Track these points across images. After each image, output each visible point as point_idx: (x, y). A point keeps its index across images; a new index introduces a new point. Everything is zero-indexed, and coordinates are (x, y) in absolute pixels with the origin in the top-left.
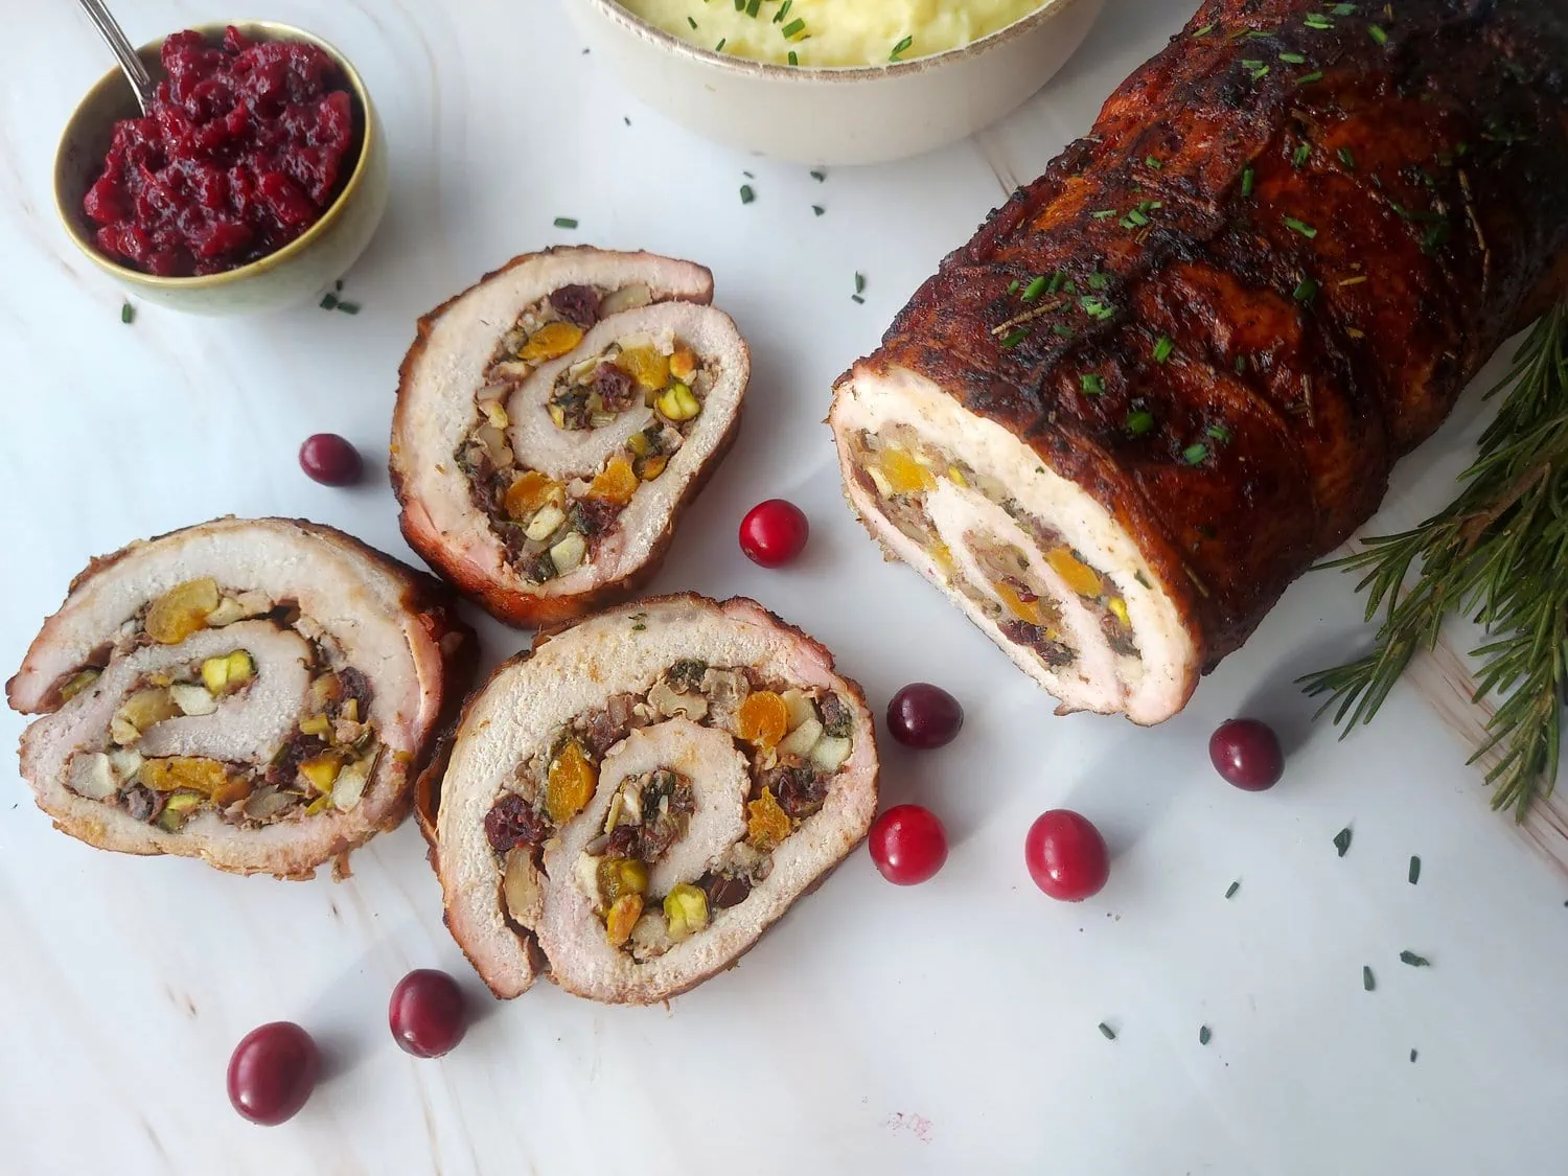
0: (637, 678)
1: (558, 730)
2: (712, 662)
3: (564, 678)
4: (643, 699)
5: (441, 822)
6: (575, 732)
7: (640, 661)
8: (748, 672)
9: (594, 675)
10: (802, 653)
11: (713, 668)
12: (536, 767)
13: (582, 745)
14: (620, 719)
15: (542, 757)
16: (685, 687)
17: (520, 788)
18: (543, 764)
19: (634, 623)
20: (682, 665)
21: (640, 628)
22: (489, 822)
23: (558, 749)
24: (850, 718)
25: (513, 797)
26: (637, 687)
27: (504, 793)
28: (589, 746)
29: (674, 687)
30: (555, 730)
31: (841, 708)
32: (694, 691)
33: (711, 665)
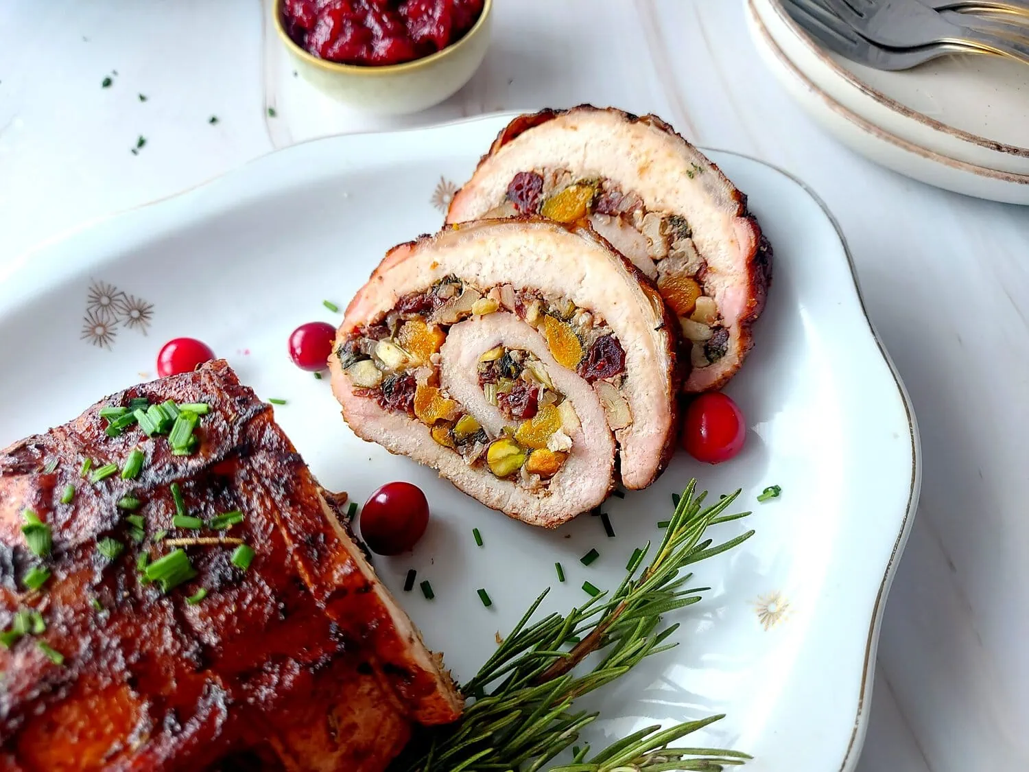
0: (656, 199)
1: (594, 175)
2: (696, 238)
3: (629, 154)
4: (645, 212)
5: (505, 148)
6: (600, 186)
7: (669, 192)
8: (704, 265)
9: (643, 170)
10: (739, 293)
11: (693, 242)
12: (566, 179)
13: (593, 196)
14: (625, 207)
15: (574, 178)
16: (667, 232)
17: (548, 178)
18: (569, 182)
19: (692, 169)
20: (682, 220)
21: (691, 175)
22: (519, 176)
23: (582, 184)
24: (724, 355)
25: (541, 179)
26: (650, 203)
27: (540, 172)
28: (595, 202)
29: (664, 226)
30: (593, 173)
31: (725, 344)
32: (669, 241)
33: (693, 240)
